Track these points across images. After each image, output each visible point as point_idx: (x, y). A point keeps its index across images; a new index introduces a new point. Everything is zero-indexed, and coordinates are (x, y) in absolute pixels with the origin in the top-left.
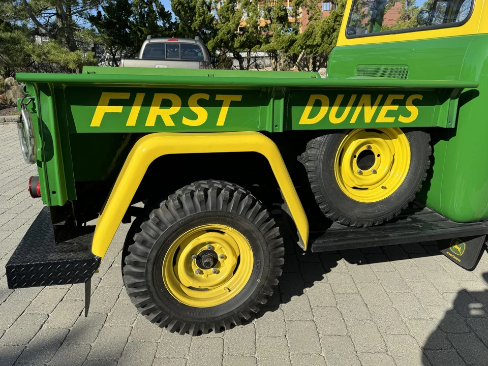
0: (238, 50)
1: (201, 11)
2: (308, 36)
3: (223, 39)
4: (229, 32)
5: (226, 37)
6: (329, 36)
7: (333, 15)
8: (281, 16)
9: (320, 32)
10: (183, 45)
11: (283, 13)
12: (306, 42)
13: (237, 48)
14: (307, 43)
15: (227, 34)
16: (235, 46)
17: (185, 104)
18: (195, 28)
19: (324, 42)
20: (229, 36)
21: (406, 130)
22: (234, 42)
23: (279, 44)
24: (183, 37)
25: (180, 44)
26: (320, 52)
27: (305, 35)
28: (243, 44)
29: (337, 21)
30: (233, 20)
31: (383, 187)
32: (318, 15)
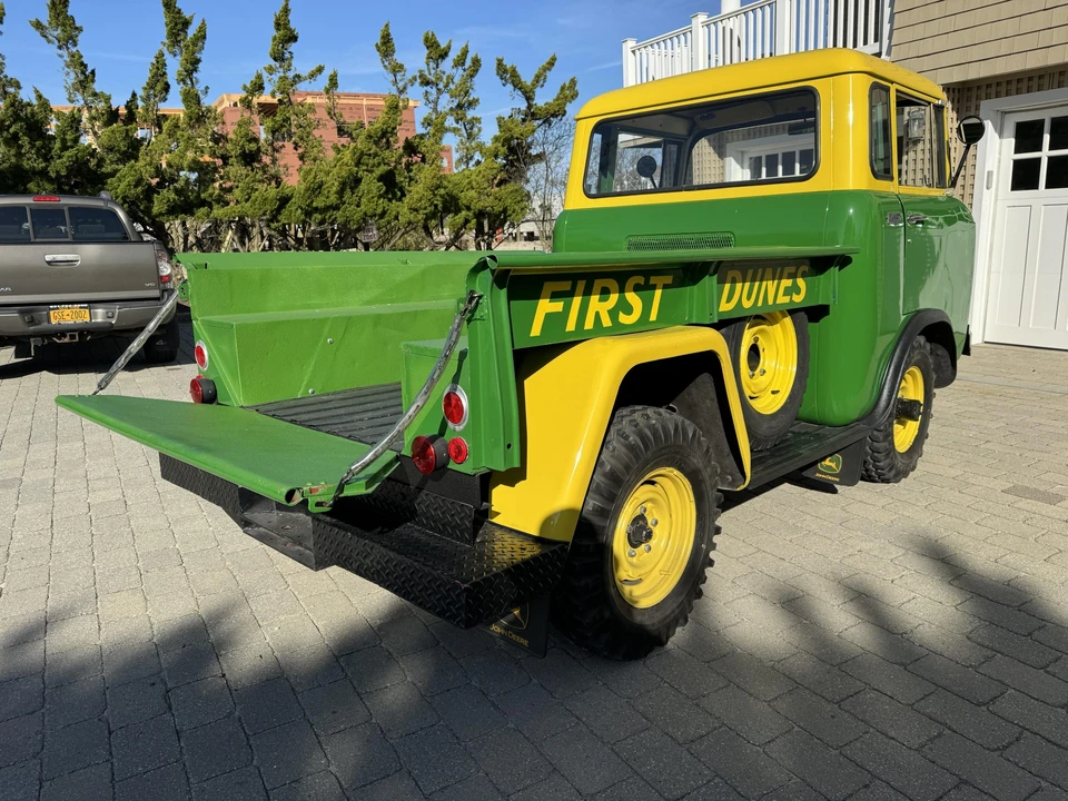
0: (161, 219)
1: (68, 137)
2: (314, 191)
3: (127, 196)
4: (139, 182)
5: (132, 192)
6: (352, 189)
7: (355, 154)
8: (251, 151)
9: (336, 184)
10: (72, 209)
11: (253, 146)
12: (312, 202)
13: (161, 214)
14: (314, 204)
15: (136, 186)
16: (155, 210)
17: (622, 290)
18: (57, 172)
19: (344, 203)
20: (139, 189)
21: (792, 312)
22: (153, 202)
23: (257, 206)
24: (71, 193)
25: (66, 209)
26: (340, 220)
27: (307, 190)
28: (173, 207)
29: (363, 164)
30: (148, 159)
31: (773, 392)
32: (319, 152)
